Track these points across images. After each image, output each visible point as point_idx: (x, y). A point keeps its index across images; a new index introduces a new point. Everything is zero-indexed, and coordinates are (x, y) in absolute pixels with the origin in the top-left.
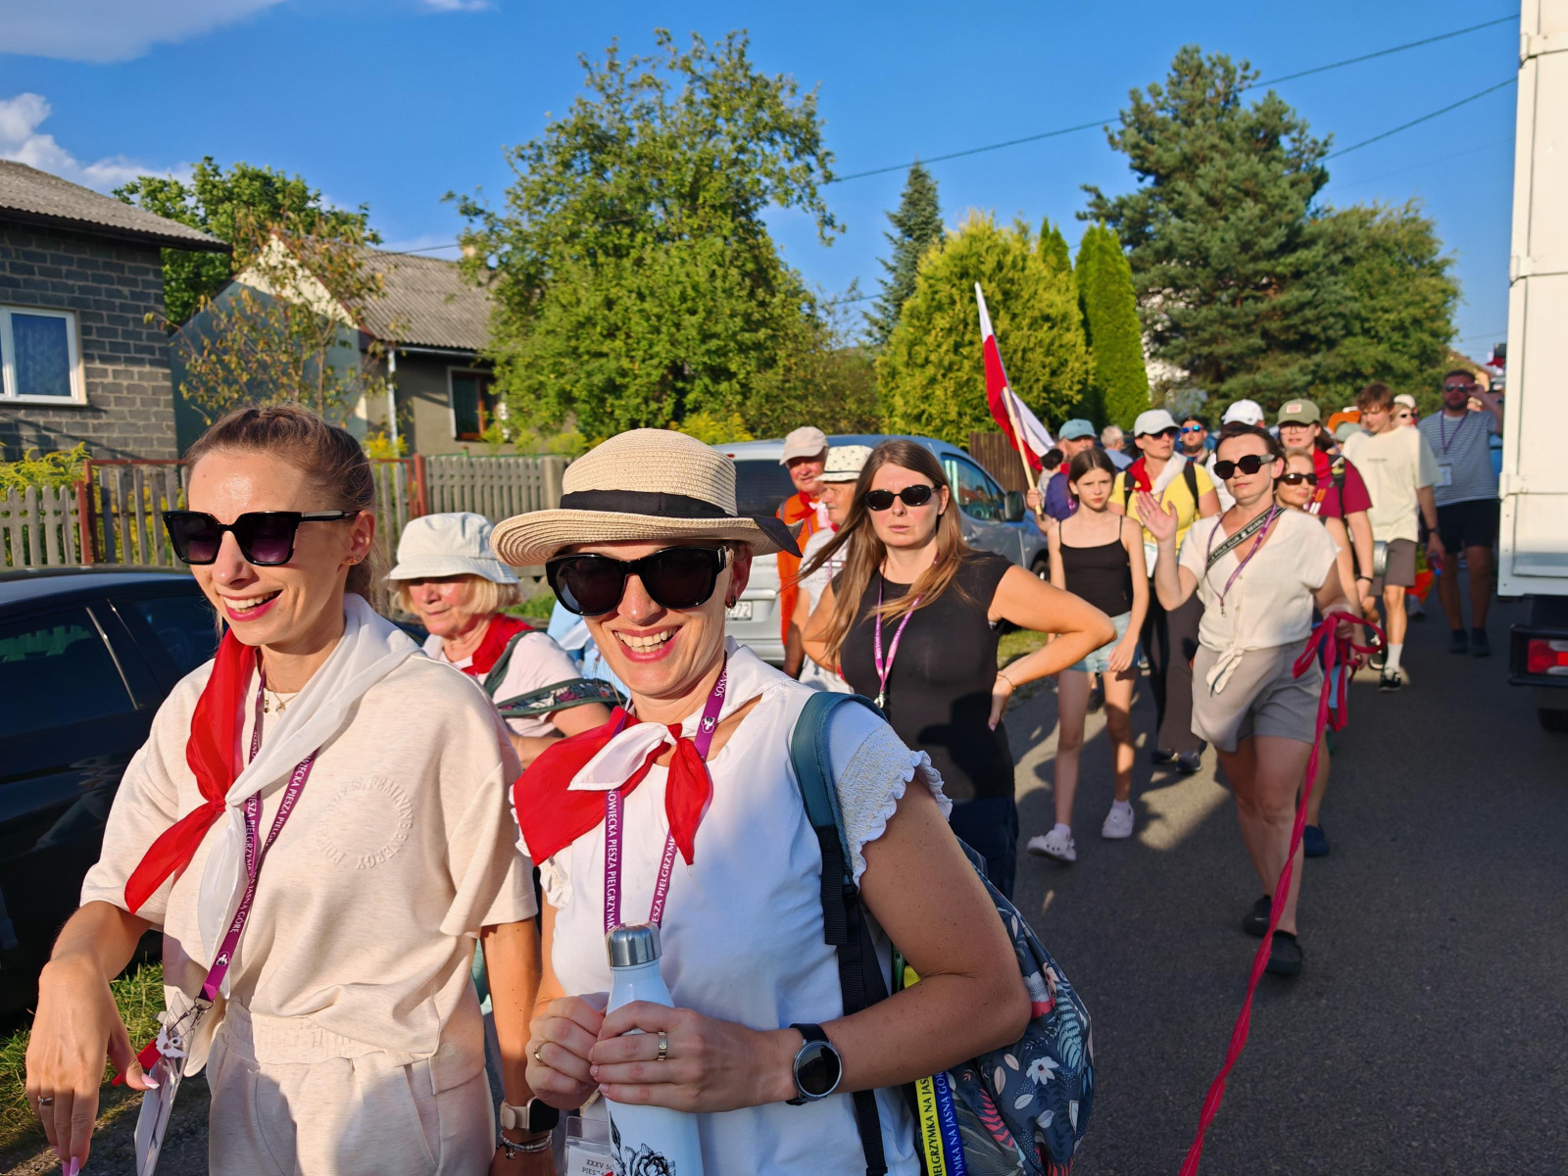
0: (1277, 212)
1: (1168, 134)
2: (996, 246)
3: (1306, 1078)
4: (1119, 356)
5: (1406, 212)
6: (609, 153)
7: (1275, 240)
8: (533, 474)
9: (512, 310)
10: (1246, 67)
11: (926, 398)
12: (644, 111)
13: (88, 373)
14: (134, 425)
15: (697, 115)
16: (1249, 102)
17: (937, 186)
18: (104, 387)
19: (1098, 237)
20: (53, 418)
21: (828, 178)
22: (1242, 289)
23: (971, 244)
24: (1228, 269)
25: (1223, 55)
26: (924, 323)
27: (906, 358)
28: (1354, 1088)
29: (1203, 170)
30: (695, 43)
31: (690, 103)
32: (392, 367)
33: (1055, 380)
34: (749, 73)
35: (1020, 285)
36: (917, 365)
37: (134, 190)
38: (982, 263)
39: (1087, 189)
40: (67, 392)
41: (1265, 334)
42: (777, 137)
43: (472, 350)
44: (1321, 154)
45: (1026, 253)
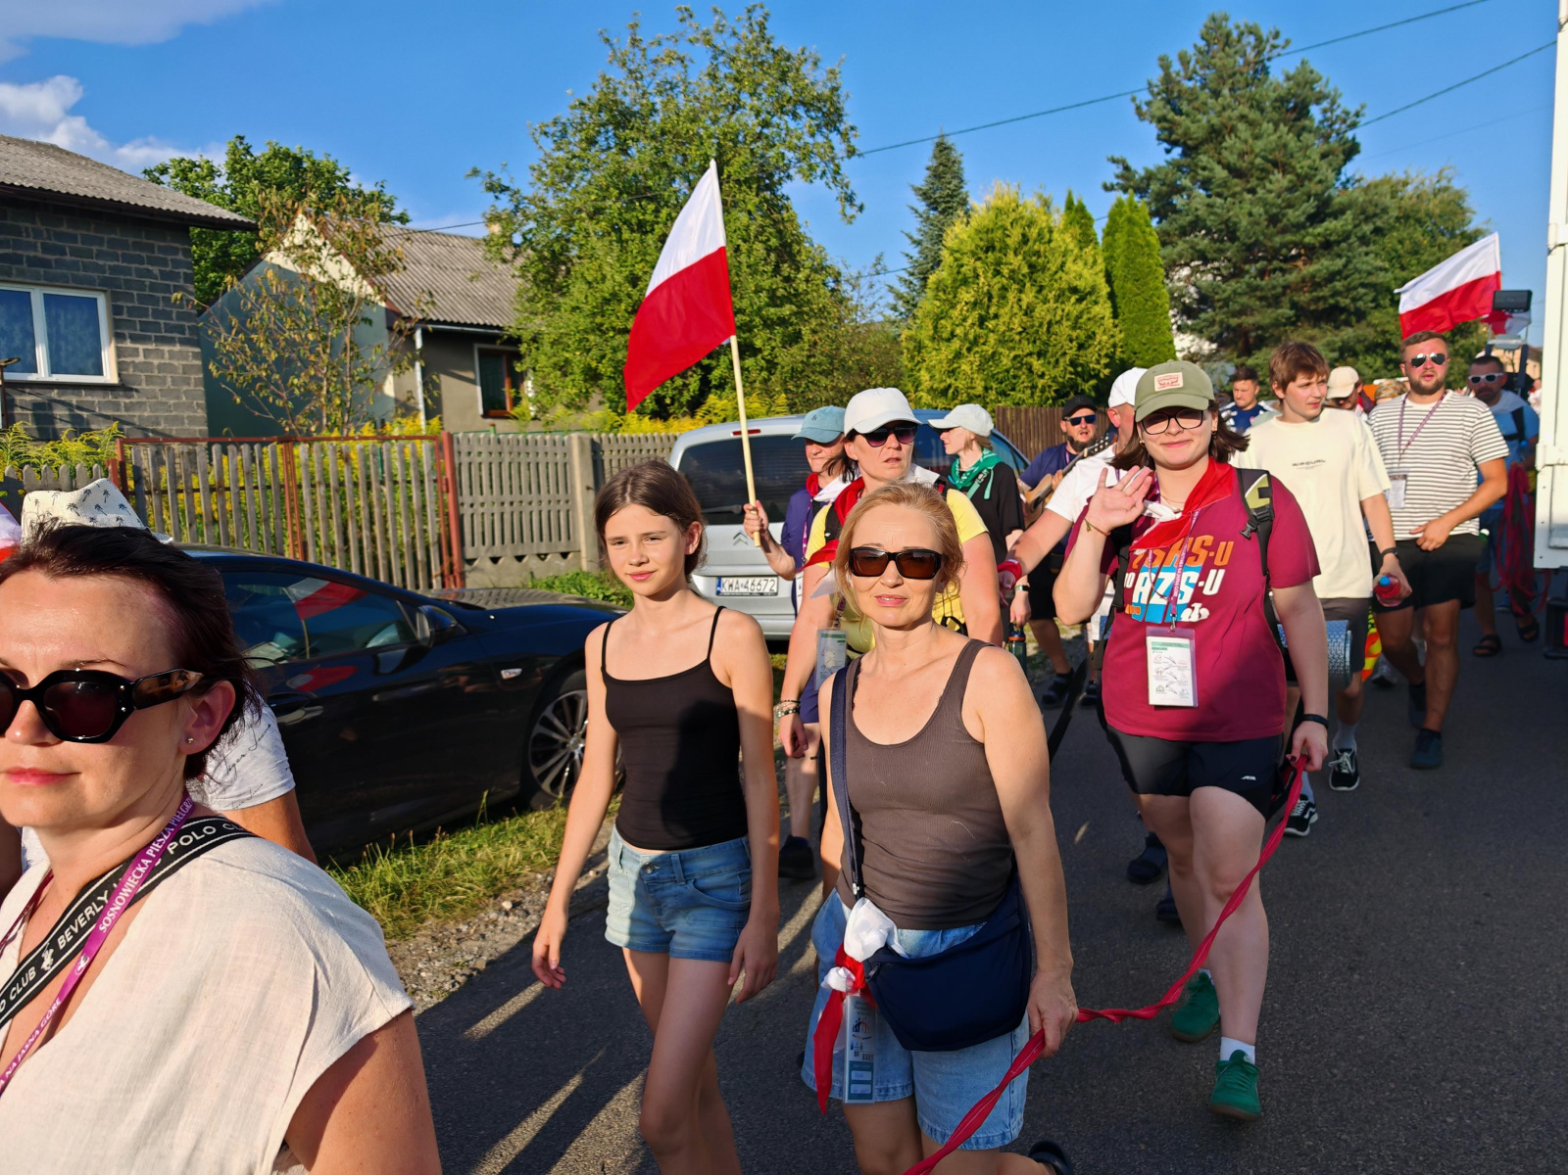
0: (1306, 183)
1: (1196, 104)
2: (1022, 218)
3: (1338, 1053)
4: (1147, 329)
5: (1438, 181)
6: (632, 129)
7: (1304, 213)
8: (559, 450)
9: (538, 286)
10: (1276, 35)
11: (952, 372)
12: (668, 86)
13: (119, 352)
14: (166, 403)
15: (721, 89)
16: (1280, 70)
17: (962, 159)
18: (136, 366)
19: (1126, 208)
20: (86, 397)
21: (851, 152)
22: (1270, 261)
23: (996, 217)
24: (1257, 242)
25: (1251, 24)
26: (950, 297)
27: (931, 332)
28: (1387, 1063)
29: (1229, 141)
30: (717, 18)
31: (713, 77)
32: (419, 344)
33: (1081, 353)
34: (772, 46)
35: (1046, 257)
36: (942, 339)
37: (164, 171)
38: (1008, 236)
39: (1114, 161)
40: (99, 372)
41: (1294, 305)
42: (801, 111)
43: (498, 327)
44: (1353, 125)
45: (1052, 225)
